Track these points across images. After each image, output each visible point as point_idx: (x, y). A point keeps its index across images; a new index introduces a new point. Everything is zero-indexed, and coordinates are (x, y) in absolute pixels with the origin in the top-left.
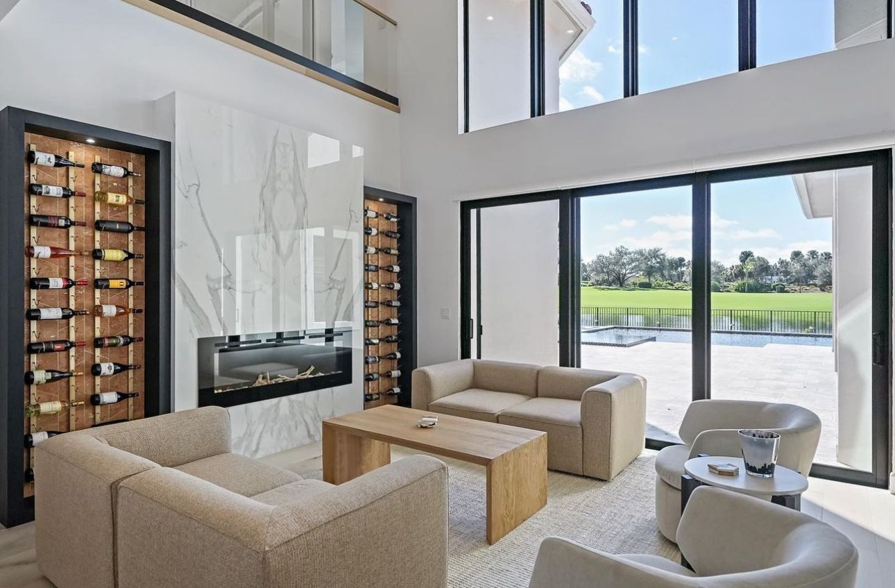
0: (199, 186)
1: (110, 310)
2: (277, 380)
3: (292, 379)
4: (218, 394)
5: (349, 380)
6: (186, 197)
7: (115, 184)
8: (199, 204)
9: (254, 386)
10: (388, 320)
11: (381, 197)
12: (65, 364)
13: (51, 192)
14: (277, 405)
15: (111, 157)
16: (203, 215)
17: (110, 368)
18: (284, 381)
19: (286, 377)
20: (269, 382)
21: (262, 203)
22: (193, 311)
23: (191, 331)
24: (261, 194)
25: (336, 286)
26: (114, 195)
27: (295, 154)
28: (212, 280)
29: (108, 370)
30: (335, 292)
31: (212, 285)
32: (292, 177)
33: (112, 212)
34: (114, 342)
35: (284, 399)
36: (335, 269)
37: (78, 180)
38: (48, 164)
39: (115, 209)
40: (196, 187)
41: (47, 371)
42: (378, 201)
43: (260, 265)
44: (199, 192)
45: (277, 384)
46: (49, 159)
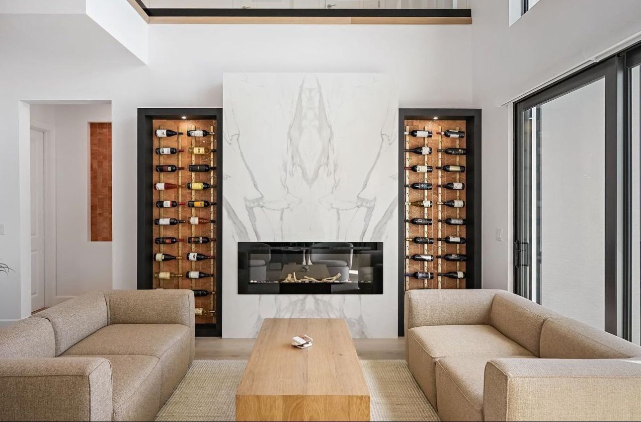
0: (239, 135)
1: (194, 220)
2: (304, 280)
3: (319, 282)
4: (254, 283)
5: (380, 291)
6: (230, 144)
7: (204, 141)
8: (239, 147)
9: (283, 282)
10: (448, 238)
11: (435, 116)
12: (177, 251)
13: (164, 152)
14: (304, 300)
15: (201, 125)
16: (242, 155)
17: (194, 256)
18: (310, 281)
19: (312, 279)
20: (296, 280)
21: (290, 140)
22: (234, 223)
23: (233, 236)
24: (289, 133)
25: (364, 204)
26: (197, 148)
27: (321, 95)
28: (249, 201)
29: (193, 258)
30: (364, 210)
31: (248, 204)
32: (318, 115)
33: (202, 159)
34: (197, 240)
35: (310, 297)
36: (363, 190)
37: (184, 142)
38: (163, 136)
39: (204, 157)
40: (237, 136)
41: (163, 254)
42: (433, 120)
43: (288, 188)
44: (239, 138)
45: (303, 284)
46: (163, 133)
